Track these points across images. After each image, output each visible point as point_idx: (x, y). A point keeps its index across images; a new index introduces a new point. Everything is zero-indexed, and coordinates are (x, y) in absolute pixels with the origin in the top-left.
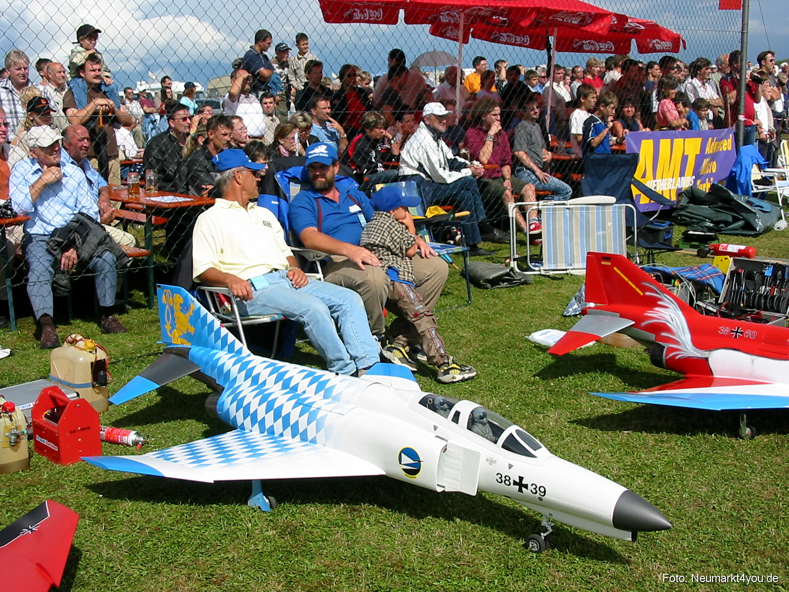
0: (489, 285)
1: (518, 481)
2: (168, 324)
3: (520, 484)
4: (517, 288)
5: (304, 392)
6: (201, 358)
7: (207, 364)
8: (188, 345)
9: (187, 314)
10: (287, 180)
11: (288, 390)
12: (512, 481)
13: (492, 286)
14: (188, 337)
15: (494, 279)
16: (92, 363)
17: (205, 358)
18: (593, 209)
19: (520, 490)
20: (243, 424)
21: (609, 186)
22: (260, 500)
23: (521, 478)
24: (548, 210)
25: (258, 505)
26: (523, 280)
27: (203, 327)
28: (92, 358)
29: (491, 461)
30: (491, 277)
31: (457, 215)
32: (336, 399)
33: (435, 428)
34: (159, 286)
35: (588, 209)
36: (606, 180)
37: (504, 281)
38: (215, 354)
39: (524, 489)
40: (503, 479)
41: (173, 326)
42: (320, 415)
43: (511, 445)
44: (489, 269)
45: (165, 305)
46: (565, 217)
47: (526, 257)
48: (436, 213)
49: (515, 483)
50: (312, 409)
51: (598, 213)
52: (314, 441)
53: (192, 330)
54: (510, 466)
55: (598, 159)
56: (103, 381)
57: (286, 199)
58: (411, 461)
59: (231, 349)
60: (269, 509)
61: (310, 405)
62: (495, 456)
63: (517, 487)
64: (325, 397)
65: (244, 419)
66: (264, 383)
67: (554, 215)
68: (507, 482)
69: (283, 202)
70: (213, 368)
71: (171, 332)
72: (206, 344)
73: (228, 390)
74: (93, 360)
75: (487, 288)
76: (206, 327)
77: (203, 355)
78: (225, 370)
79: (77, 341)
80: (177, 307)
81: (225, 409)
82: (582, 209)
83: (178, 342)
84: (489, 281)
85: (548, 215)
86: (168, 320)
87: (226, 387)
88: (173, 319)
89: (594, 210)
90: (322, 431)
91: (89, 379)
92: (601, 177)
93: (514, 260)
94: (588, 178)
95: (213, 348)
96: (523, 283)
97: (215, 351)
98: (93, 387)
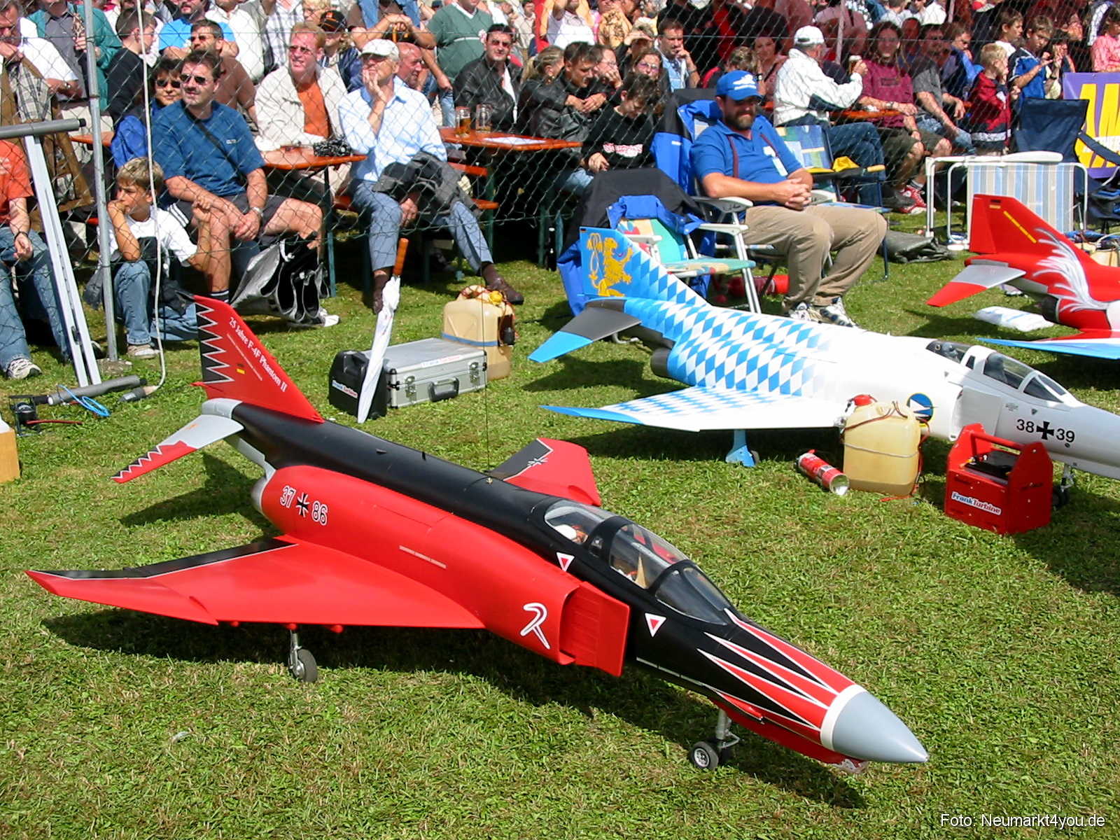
0: (905, 259)
1: (1042, 426)
2: (594, 273)
3: (1045, 430)
4: (939, 264)
5: (782, 342)
6: (642, 310)
7: (650, 316)
8: (622, 297)
9: (623, 261)
10: (691, 115)
11: (761, 340)
12: (1035, 428)
13: (909, 260)
14: (620, 287)
15: (912, 251)
16: (499, 319)
17: (647, 310)
18: (1033, 168)
19: (1044, 437)
20: (704, 380)
21: (1050, 141)
22: (741, 454)
23: (1046, 424)
24: (976, 168)
25: (740, 459)
26: (946, 254)
27: (643, 275)
28: (499, 313)
29: (1012, 407)
30: (908, 249)
31: (870, 169)
32: (824, 347)
33: (946, 374)
34: (584, 230)
35: (1026, 168)
36: (1046, 132)
37: (922, 255)
38: (660, 305)
39: (1048, 435)
40: (1026, 426)
41: (601, 274)
42: (806, 364)
43: (1035, 390)
44: (904, 239)
45: (591, 252)
46: (997, 178)
47: (945, 227)
48: (846, 166)
49: (1039, 429)
50: (796, 359)
51: (1039, 174)
52: (797, 394)
53: (627, 279)
54: (1034, 412)
55: (1038, 106)
56: (510, 340)
57: (691, 139)
58: (922, 408)
59: (681, 298)
60: (752, 464)
61: (792, 355)
62: (1016, 402)
63: (1041, 433)
64: (809, 346)
65: (706, 373)
66: (729, 334)
67: (983, 175)
68: (1030, 429)
69: (686, 141)
70: (658, 322)
71: (597, 282)
72: (646, 295)
73: (680, 343)
74: (501, 315)
75: (902, 263)
76: (648, 275)
77: (644, 307)
78: (676, 322)
79: (478, 294)
80: (608, 254)
81: (680, 363)
82: (1019, 168)
83: (605, 292)
84: (905, 254)
85: (976, 175)
86: (594, 268)
87: (678, 340)
88: (602, 267)
89: (1033, 171)
90: (810, 382)
91: (494, 336)
92: (1040, 129)
93: (931, 230)
94: (1024, 130)
95: (656, 299)
96: (945, 258)
97: (658, 302)
98: (499, 345)
